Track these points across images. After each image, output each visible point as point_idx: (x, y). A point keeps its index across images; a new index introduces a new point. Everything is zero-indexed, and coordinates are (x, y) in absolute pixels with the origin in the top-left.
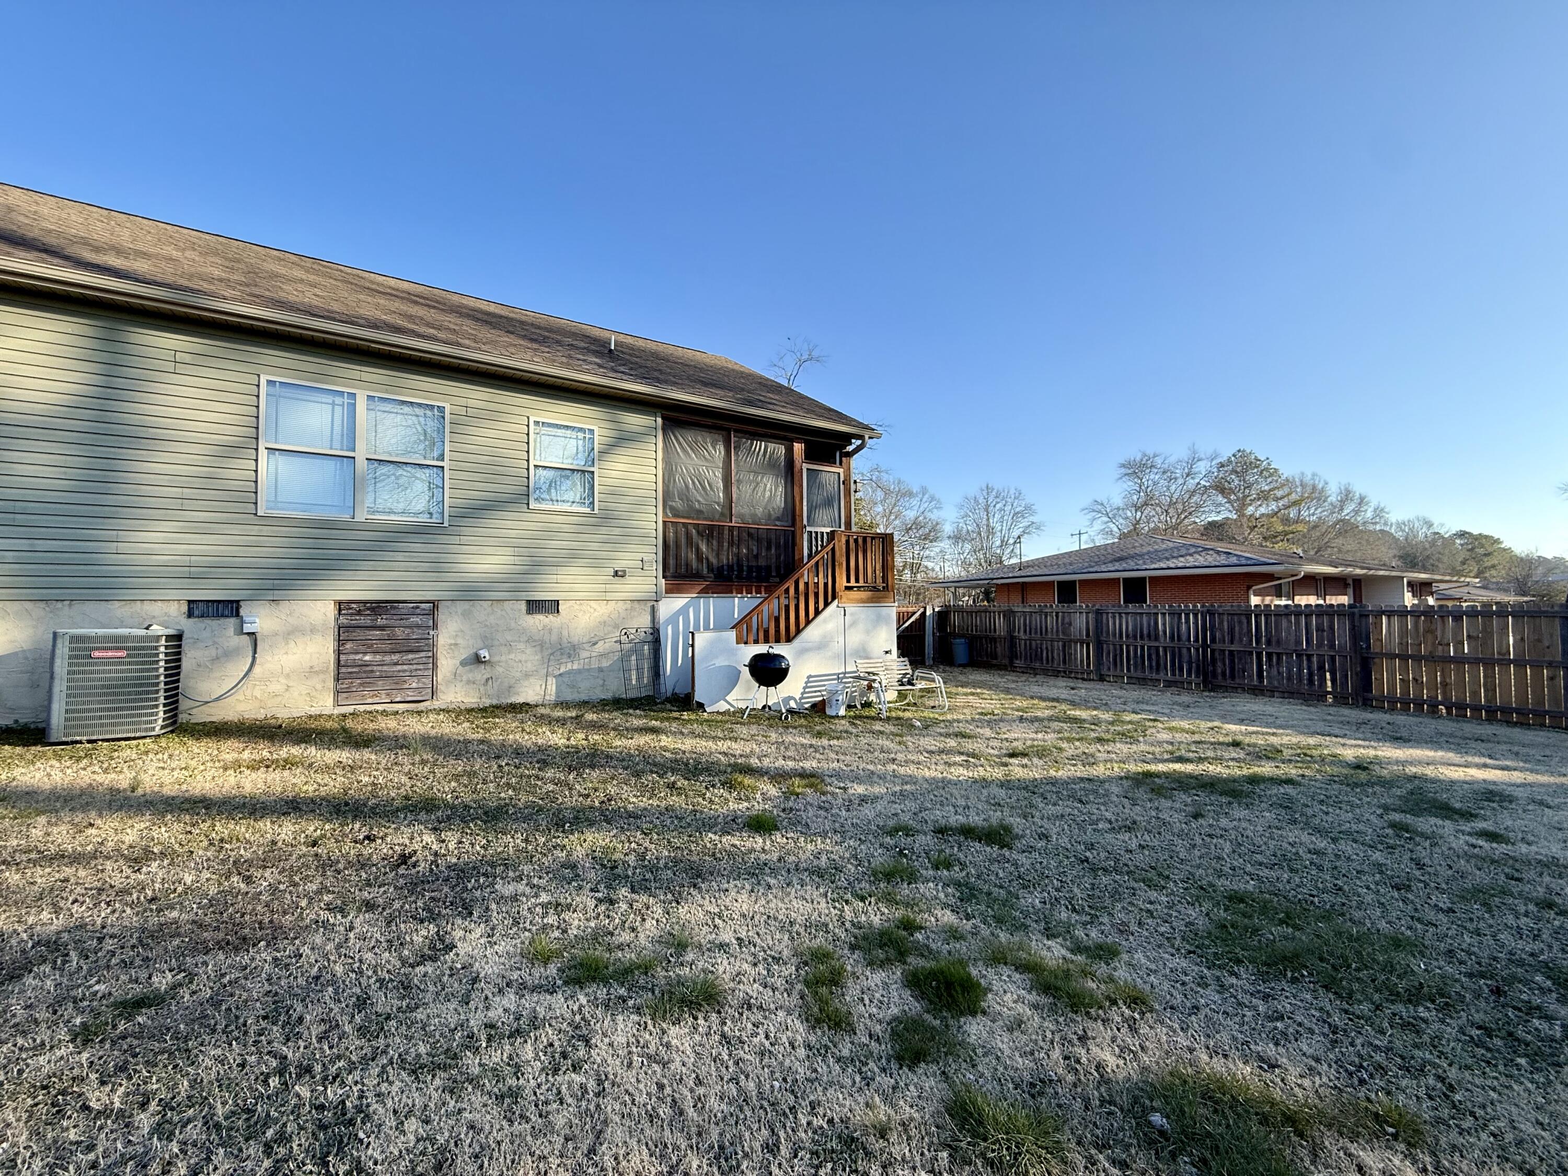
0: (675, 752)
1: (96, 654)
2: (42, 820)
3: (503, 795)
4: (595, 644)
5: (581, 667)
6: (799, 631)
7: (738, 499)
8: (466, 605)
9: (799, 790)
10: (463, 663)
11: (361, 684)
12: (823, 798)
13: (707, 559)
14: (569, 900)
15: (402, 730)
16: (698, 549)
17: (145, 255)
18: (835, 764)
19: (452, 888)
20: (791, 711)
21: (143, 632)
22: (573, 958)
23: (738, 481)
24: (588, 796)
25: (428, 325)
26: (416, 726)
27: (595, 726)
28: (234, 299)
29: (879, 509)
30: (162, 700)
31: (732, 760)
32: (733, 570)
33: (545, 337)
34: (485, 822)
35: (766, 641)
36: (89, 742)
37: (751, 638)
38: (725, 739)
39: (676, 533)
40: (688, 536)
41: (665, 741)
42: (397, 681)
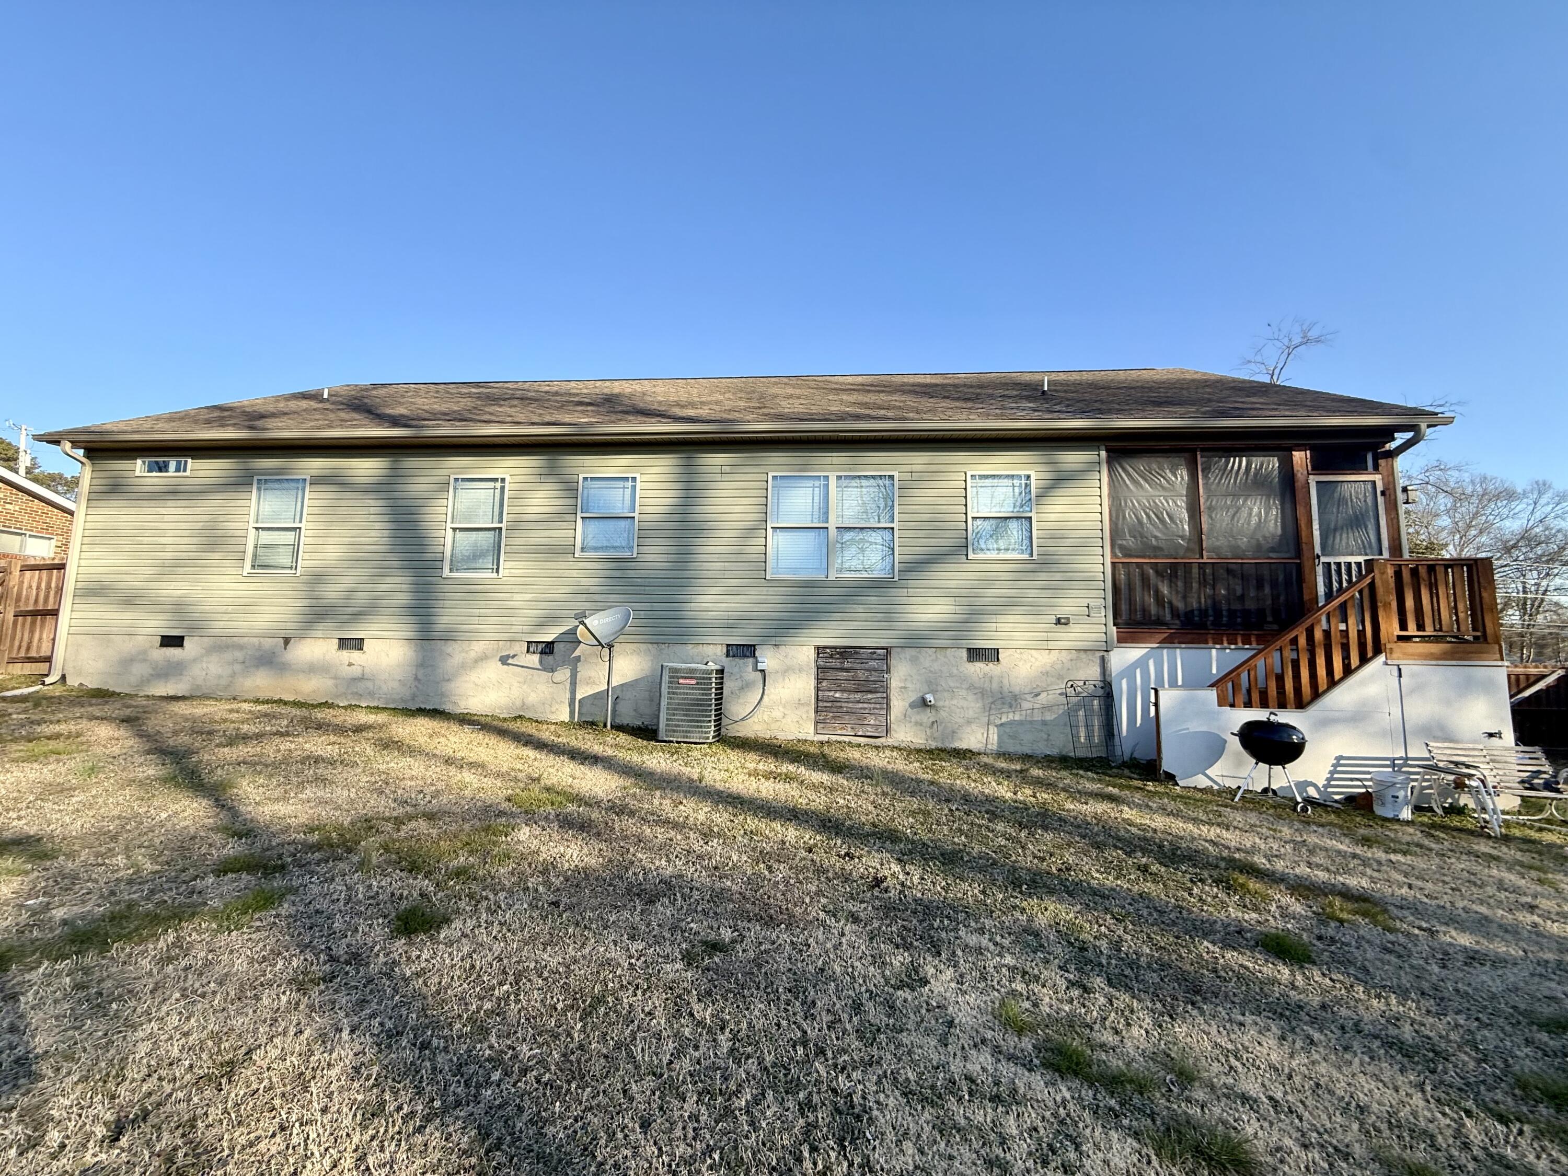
0: (1140, 827)
1: (681, 681)
2: (658, 793)
3: (956, 840)
4: (1037, 695)
5: (1023, 718)
6: (1316, 695)
7: (1211, 530)
8: (913, 652)
9: (1344, 916)
10: (912, 706)
11: (833, 717)
12: (1391, 937)
13: (1170, 603)
14: (1036, 972)
15: (865, 762)
16: (1157, 592)
17: (703, 403)
18: (1404, 891)
19: (921, 922)
20: (1309, 801)
21: (704, 667)
22: (1048, 1039)
23: (1210, 508)
24: (1043, 859)
25: (881, 408)
26: (877, 760)
27: (1039, 783)
28: (754, 421)
29: (1445, 521)
30: (713, 718)
31: (1225, 853)
32: (1207, 616)
33: (979, 394)
34: (943, 864)
35: (1264, 704)
36: (678, 742)
37: (1241, 698)
38: (1211, 824)
39: (1128, 575)
40: (1145, 579)
41: (1128, 813)
42: (859, 718)
